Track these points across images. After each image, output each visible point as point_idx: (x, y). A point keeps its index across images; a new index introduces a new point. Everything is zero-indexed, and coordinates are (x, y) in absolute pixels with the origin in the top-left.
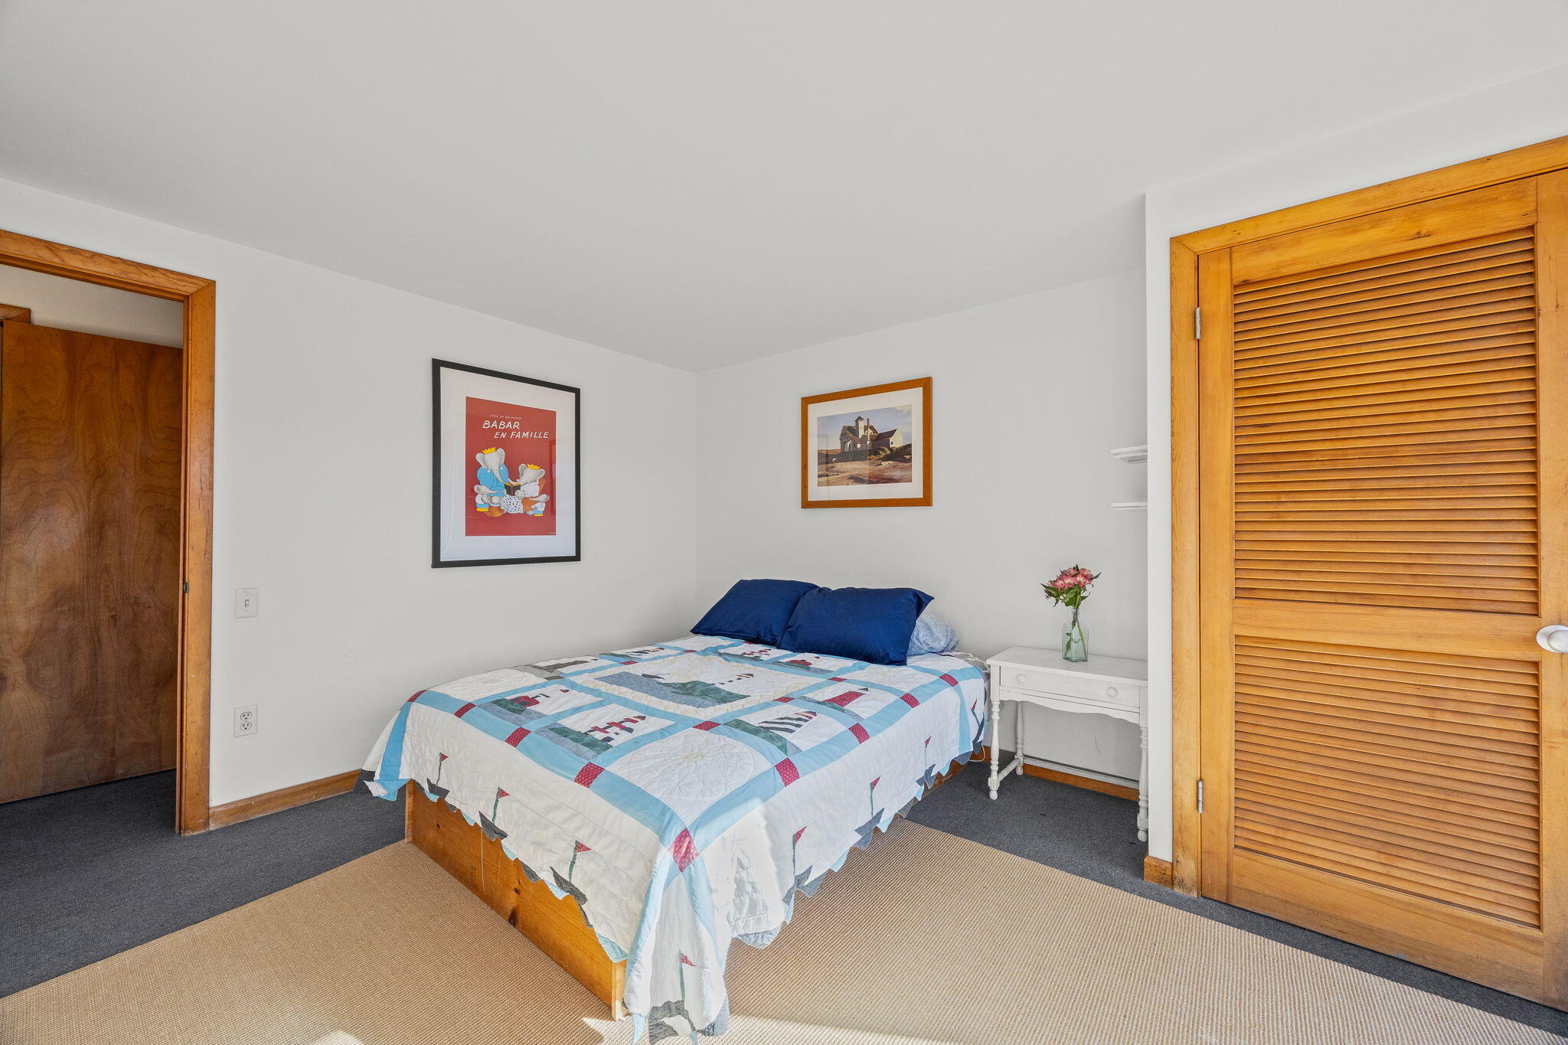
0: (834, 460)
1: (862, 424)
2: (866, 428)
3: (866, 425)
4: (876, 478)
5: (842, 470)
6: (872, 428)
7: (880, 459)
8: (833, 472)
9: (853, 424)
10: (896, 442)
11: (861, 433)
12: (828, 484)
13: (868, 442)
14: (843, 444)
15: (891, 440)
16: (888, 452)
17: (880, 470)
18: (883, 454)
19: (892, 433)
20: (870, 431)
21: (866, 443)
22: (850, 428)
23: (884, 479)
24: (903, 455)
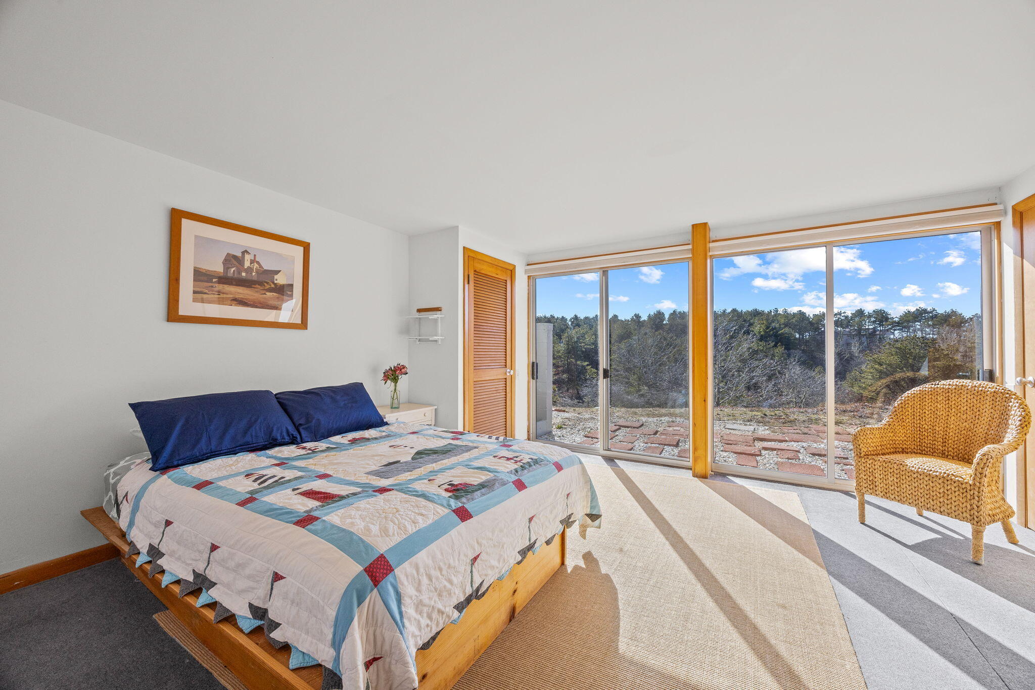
0: (214, 280)
1: (248, 258)
2: (252, 262)
3: (253, 259)
4: (260, 303)
5: (224, 291)
6: (258, 263)
7: (264, 290)
8: (213, 291)
9: (239, 254)
10: (280, 280)
11: (247, 264)
12: (202, 301)
13: (254, 274)
14: (226, 269)
15: (276, 277)
16: (273, 286)
17: (265, 298)
18: (267, 287)
19: (277, 272)
20: (256, 265)
21: (251, 273)
22: (235, 257)
23: (268, 306)
24: (284, 291)
